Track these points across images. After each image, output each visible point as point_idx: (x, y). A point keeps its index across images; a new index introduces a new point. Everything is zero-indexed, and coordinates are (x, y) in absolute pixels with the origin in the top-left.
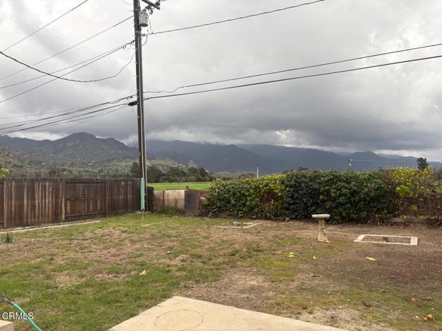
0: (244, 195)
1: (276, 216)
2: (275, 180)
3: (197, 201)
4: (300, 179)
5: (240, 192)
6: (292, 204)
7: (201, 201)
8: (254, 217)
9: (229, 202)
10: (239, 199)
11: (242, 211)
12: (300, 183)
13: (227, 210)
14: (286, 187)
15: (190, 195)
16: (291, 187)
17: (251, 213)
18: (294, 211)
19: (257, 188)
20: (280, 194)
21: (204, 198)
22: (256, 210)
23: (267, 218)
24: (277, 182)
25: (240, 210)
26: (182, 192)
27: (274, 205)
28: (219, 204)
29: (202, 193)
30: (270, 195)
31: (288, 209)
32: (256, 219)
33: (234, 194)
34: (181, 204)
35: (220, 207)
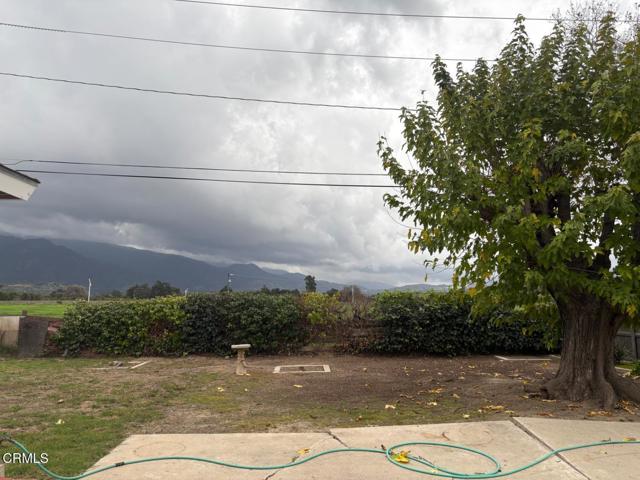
0: (123, 323)
1: (170, 351)
2: (172, 304)
3: (43, 334)
4: (205, 303)
5: (118, 320)
6: (193, 335)
7: (48, 334)
8: (138, 353)
9: (100, 334)
10: (118, 329)
11: (120, 346)
12: (204, 308)
13: (94, 346)
14: (186, 313)
15: (28, 325)
16: (193, 313)
17: (133, 348)
18: (195, 344)
19: (145, 314)
20: (177, 322)
21: (55, 330)
22: (142, 343)
23: (157, 354)
24: (175, 307)
25: (116, 345)
26: (15, 321)
27: (167, 336)
28: (82, 338)
29: (51, 322)
30: (164, 323)
31: (185, 341)
32: (140, 356)
33: (109, 323)
34: (12, 339)
35: (83, 343)
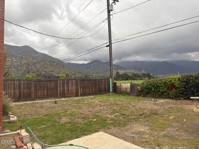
0: (159, 86)
1: (176, 97)
2: (175, 79)
3: (136, 89)
4: (189, 78)
5: (157, 85)
6: (185, 91)
7: (138, 89)
8: (164, 97)
9: (151, 90)
10: (156, 88)
11: (158, 94)
12: (189, 80)
13: (150, 94)
14: (181, 82)
15: (132, 86)
16: (184, 82)
17: (162, 95)
18: (186, 95)
19: (165, 83)
20: (178, 86)
21: (139, 88)
22: (165, 94)
23: (171, 98)
24: (176, 80)
25: (157, 94)
26: (129, 85)
27: (174, 91)
28: (146, 91)
29: (138, 85)
30: (172, 86)
31: (182, 94)
32: (165, 98)
33: (154, 86)
34: (129, 90)
35: (147, 92)
